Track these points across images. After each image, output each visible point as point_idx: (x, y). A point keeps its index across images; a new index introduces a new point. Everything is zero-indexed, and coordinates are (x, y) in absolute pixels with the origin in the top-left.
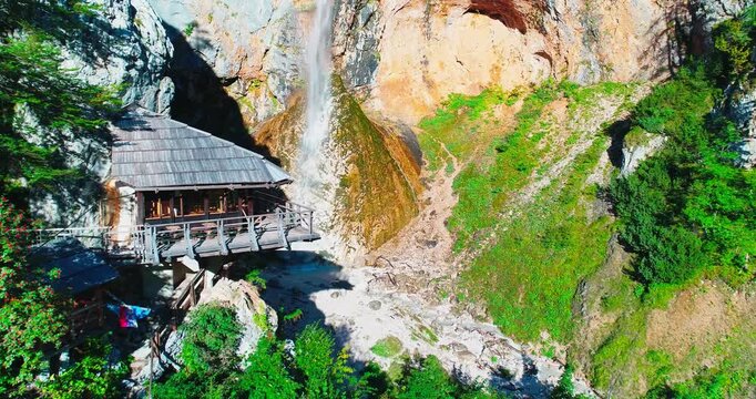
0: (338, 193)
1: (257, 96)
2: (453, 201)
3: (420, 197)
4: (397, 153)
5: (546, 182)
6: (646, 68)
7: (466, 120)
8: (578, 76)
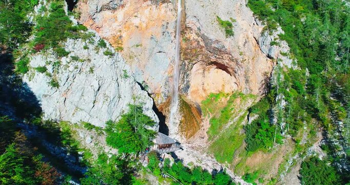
0: (179, 125)
1: (158, 98)
2: (209, 126)
3: (201, 124)
4: (195, 112)
5: (232, 123)
6: (260, 92)
7: (214, 101)
8: (244, 92)
